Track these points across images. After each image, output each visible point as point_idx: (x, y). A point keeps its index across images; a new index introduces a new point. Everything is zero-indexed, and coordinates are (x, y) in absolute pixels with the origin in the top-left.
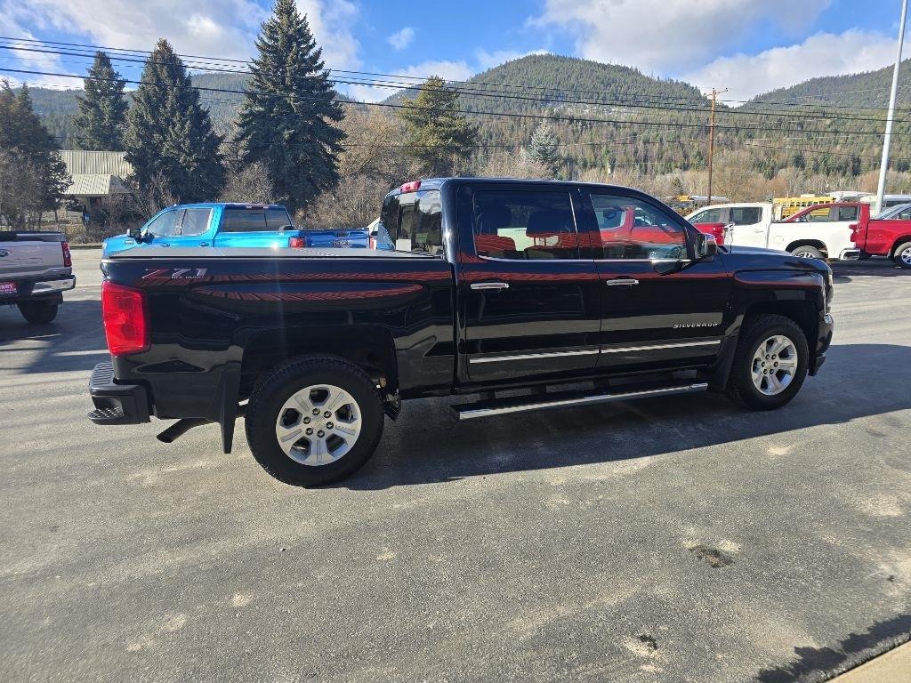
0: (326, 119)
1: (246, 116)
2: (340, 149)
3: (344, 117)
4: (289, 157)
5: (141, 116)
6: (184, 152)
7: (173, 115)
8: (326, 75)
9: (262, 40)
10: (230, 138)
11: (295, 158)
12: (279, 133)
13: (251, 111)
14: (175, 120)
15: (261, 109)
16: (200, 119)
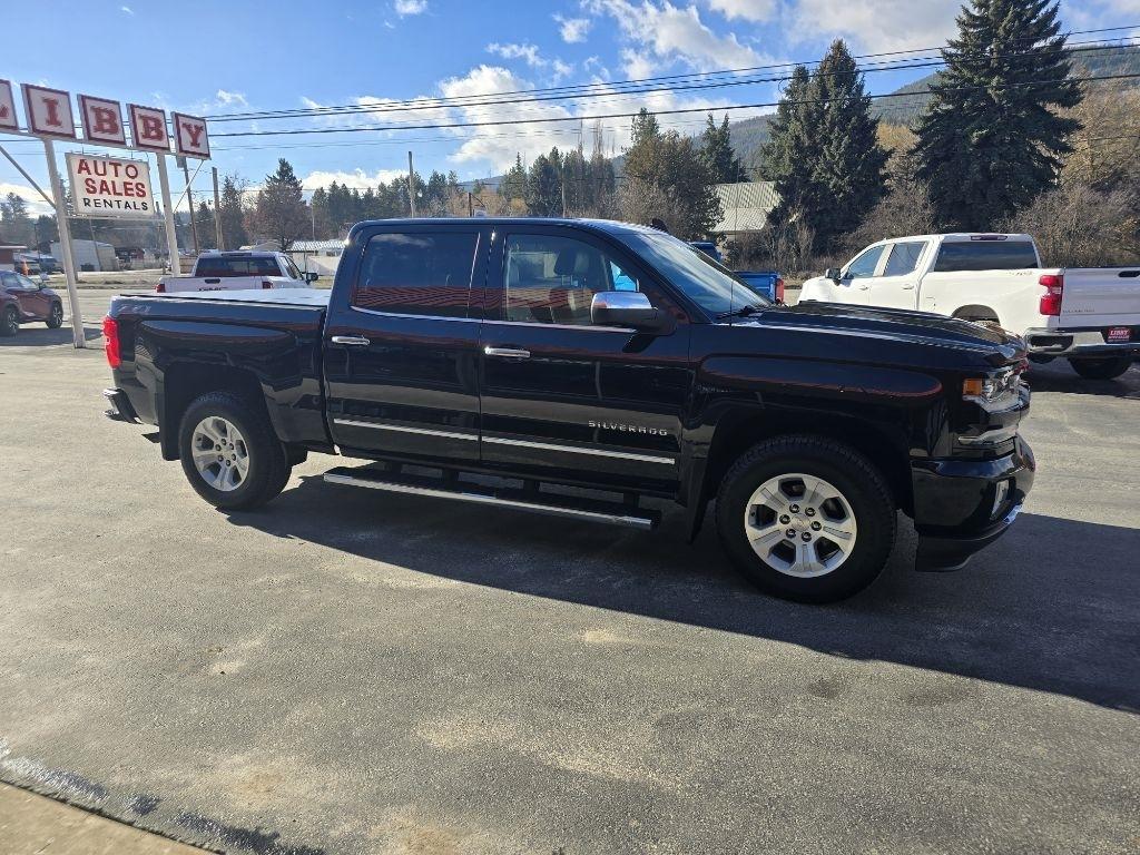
0: (1050, 107)
1: (927, 119)
2: (1066, 149)
3: (1082, 99)
4: (976, 167)
5: (798, 138)
6: (836, 174)
7: (831, 131)
8: (1060, 42)
9: (967, 11)
10: (901, 151)
11: (984, 169)
12: (966, 137)
13: (936, 112)
14: (832, 137)
15: (950, 107)
16: (866, 130)
